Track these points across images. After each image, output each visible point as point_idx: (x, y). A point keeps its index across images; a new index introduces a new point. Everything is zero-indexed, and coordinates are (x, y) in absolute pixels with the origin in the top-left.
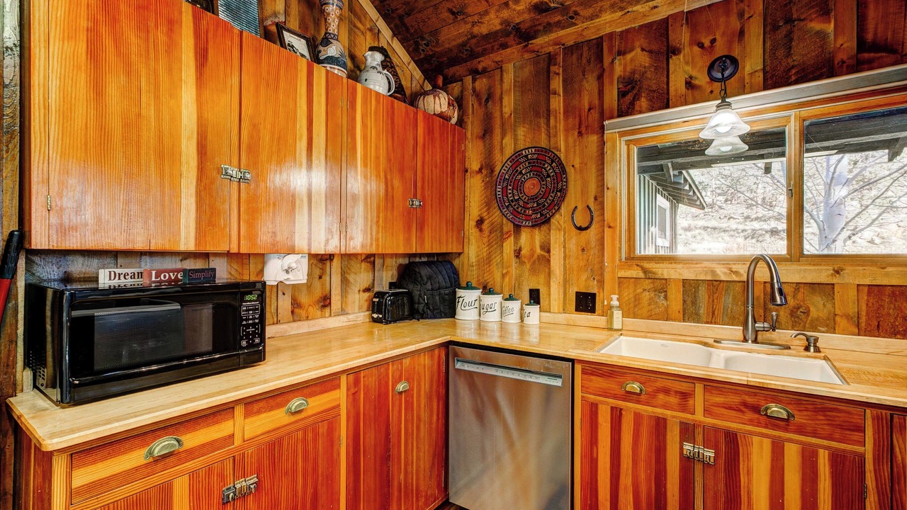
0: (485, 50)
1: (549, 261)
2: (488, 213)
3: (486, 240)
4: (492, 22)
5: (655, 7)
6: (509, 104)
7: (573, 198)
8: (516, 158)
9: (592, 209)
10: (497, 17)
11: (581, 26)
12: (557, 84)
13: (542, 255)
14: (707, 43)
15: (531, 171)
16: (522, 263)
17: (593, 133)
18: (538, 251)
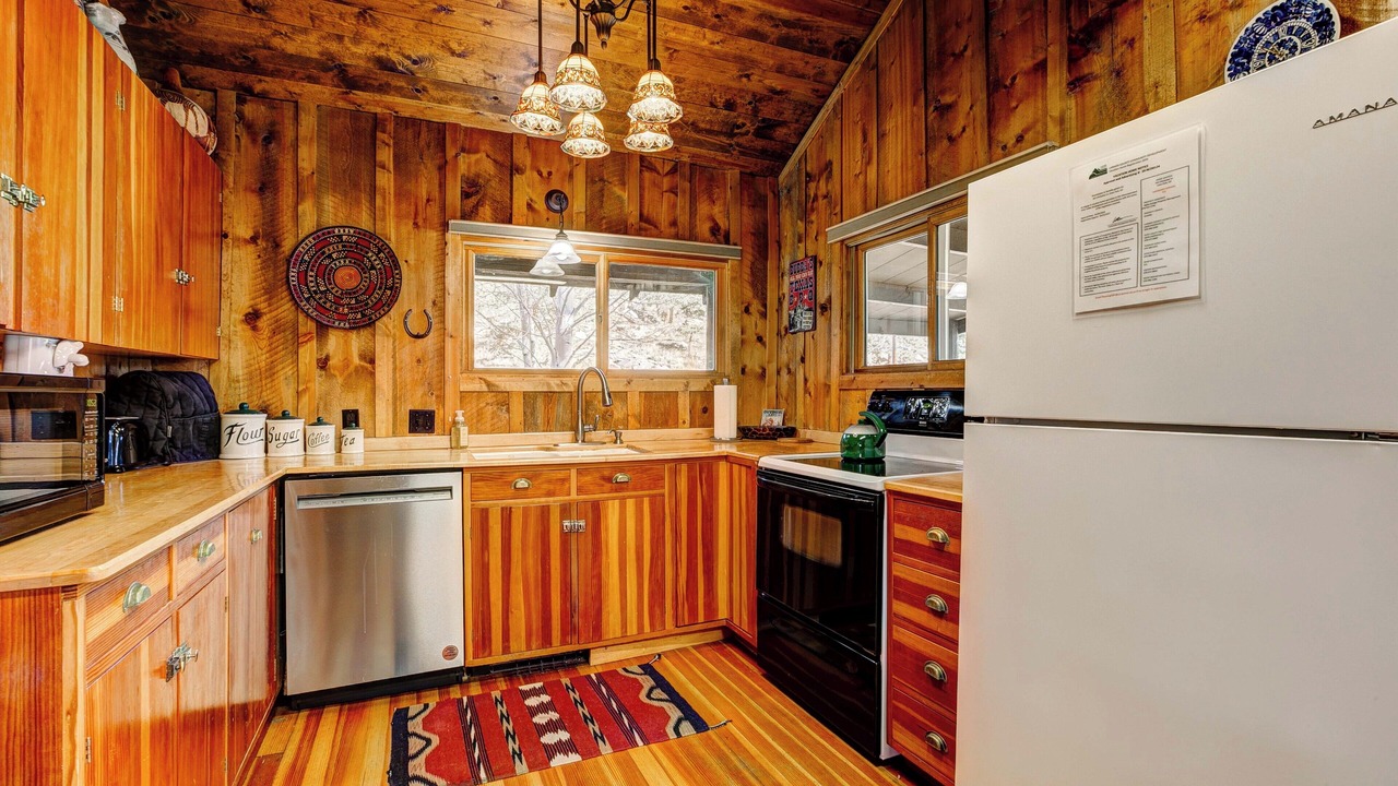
0: (279, 71)
1: (373, 374)
2: (270, 305)
3: (264, 343)
4: (309, 45)
5: (504, 121)
6: (308, 157)
7: (407, 299)
8: (323, 235)
9: (430, 315)
10: (319, 44)
11: (424, 103)
12: (385, 155)
13: (362, 367)
14: (545, 174)
15: (346, 257)
16: (331, 376)
17: (432, 228)
18: (356, 361)
